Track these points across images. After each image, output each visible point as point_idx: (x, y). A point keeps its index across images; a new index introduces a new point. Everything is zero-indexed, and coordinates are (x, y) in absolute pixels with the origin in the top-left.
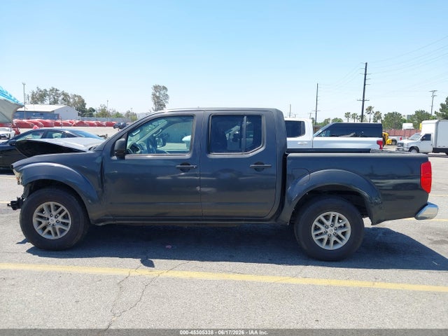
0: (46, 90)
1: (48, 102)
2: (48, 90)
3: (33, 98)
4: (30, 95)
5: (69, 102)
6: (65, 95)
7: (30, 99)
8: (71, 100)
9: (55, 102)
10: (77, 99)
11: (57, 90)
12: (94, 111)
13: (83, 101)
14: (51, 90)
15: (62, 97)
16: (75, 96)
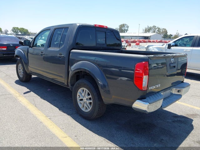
0: (151, 27)
1: (151, 32)
2: (152, 27)
3: (145, 30)
4: (145, 29)
5: (160, 32)
6: (159, 29)
7: (144, 31)
8: (161, 31)
9: (154, 32)
10: (164, 30)
11: (155, 27)
12: (172, 36)
13: (167, 31)
14: (153, 27)
15: (157, 29)
16: (164, 29)
